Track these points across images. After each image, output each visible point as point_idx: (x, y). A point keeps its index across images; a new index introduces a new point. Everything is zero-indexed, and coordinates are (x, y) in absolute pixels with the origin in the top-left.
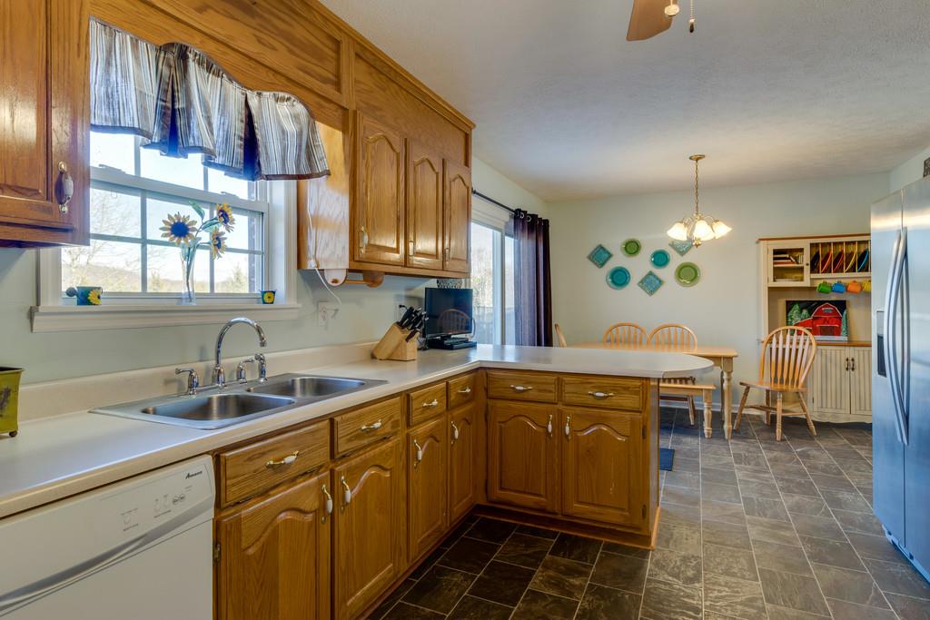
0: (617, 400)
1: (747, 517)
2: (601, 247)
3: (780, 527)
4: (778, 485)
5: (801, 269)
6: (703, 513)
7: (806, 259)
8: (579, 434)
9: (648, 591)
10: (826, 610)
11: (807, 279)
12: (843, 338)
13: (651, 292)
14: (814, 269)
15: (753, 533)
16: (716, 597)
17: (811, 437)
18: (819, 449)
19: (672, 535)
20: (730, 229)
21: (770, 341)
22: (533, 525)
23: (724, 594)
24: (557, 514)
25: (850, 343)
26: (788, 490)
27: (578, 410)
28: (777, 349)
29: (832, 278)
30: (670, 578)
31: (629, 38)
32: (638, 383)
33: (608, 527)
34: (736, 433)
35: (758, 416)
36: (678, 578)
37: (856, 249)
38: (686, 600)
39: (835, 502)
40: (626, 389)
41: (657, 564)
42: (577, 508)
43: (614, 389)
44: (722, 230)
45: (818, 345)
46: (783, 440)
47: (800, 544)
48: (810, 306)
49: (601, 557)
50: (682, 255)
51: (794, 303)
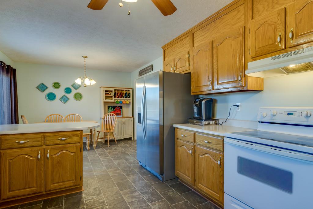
0: (70, 140)
1: (108, 170)
2: (43, 84)
3: (116, 170)
4: (112, 159)
5: (112, 97)
6: (95, 173)
7: (113, 94)
8: (54, 156)
9: (86, 204)
10: (134, 187)
11: (114, 99)
12: (121, 116)
13: (65, 103)
14: (115, 97)
15: (111, 174)
16: (108, 196)
17: (116, 144)
18: (119, 147)
19: (88, 183)
20: (95, 82)
21: (104, 118)
22: (28, 202)
23: (109, 194)
24: (42, 192)
25: (123, 117)
26: (115, 160)
27: (53, 146)
28: (107, 120)
29: (119, 99)
30: (92, 197)
31: (88, 6)
32: (79, 132)
33: (66, 189)
34: (97, 147)
35: (101, 141)
36: (95, 196)
37: (124, 92)
38: (99, 201)
39: (127, 159)
40: (74, 135)
41: (86, 194)
42: (53, 186)
43: (69, 136)
44: (93, 82)
45: (117, 118)
46: (109, 146)
47: (122, 173)
48: (114, 107)
49: (65, 201)
50: (76, 90)
51: (110, 106)
